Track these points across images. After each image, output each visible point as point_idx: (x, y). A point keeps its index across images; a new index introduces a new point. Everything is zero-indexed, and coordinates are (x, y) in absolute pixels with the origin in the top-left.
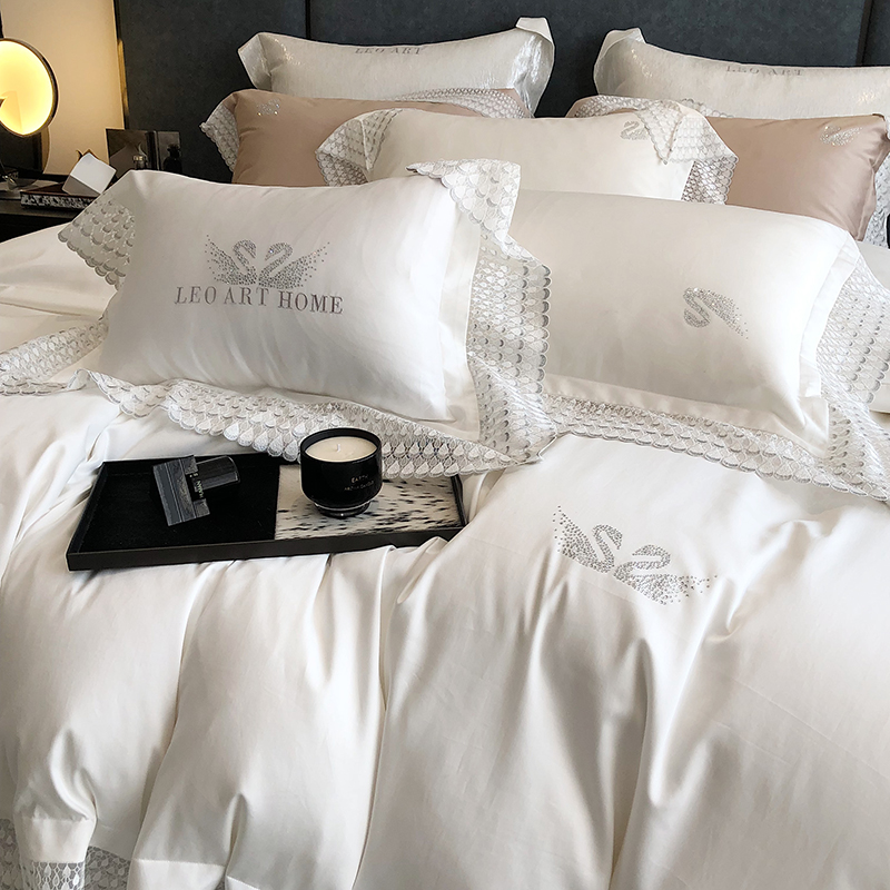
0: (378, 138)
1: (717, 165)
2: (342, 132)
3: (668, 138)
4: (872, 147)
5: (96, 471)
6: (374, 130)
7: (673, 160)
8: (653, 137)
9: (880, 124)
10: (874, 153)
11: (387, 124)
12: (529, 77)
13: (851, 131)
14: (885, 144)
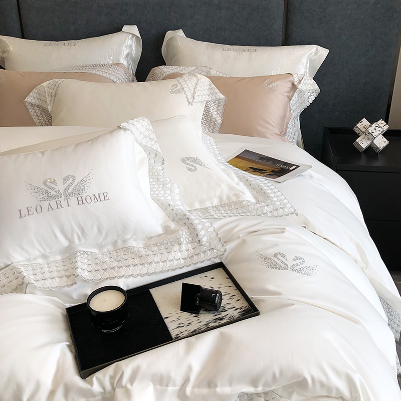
0: (53, 95)
1: (217, 102)
2: (36, 91)
3: (192, 92)
4: (288, 89)
6: (51, 91)
7: (195, 103)
8: (185, 92)
9: (291, 78)
10: (288, 92)
11: (57, 87)
13: (277, 83)
14: (294, 87)
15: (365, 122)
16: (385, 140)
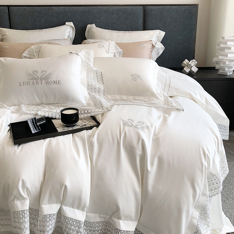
1: (119, 53)
2: (28, 51)
3: (108, 48)
4: (151, 47)
5: (9, 126)
6: (36, 50)
7: (110, 53)
8: (105, 47)
9: (152, 42)
10: (151, 49)
11: (40, 48)
12: (70, 36)
13: (146, 44)
14: (153, 46)
15: (186, 61)
16: (197, 68)
